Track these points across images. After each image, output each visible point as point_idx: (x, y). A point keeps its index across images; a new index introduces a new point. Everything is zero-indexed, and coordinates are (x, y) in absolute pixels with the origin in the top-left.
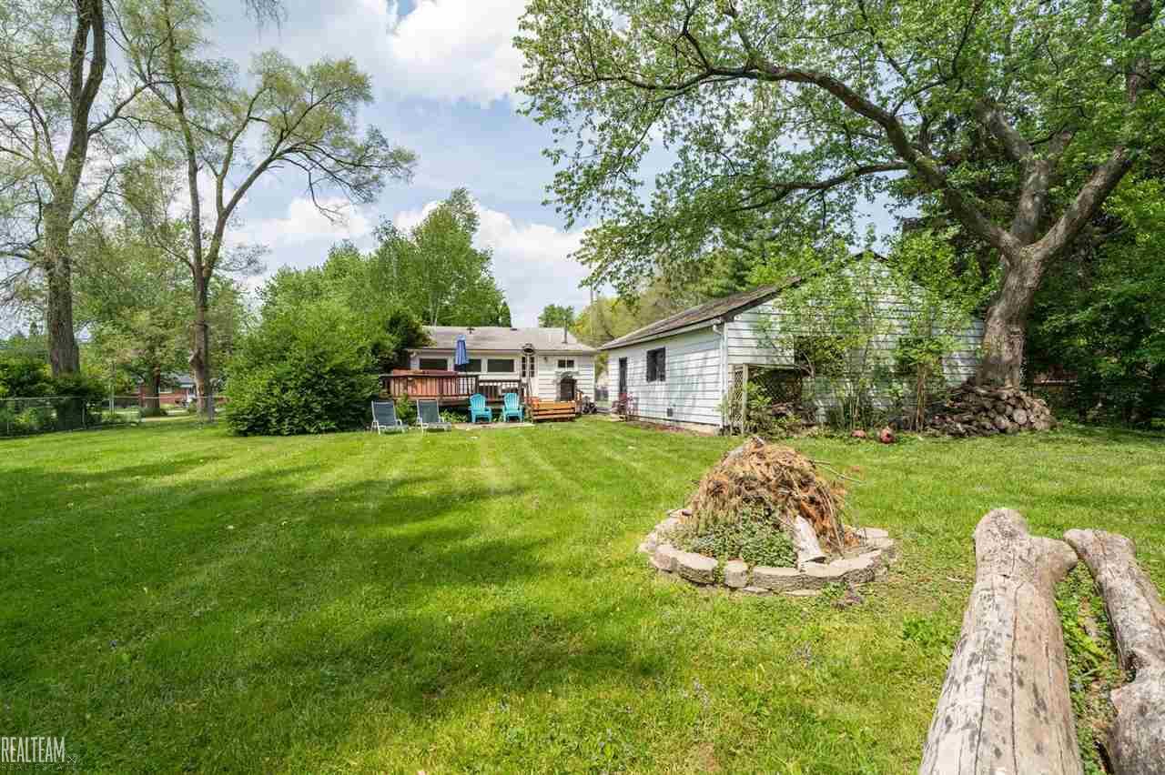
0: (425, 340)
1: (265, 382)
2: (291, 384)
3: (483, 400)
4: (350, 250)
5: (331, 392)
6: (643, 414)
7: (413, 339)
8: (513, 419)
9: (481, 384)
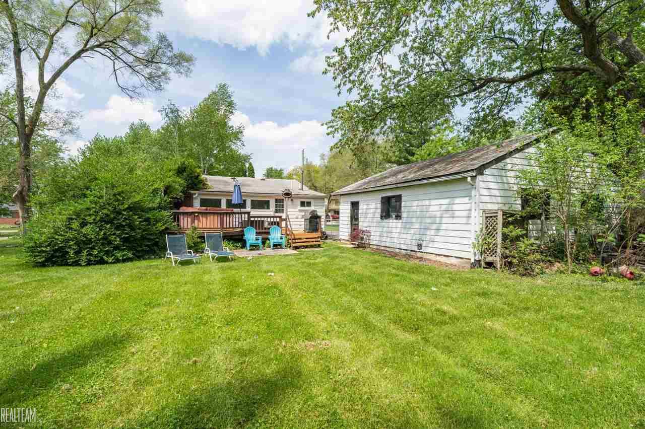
0: (204, 184)
1: (65, 217)
2: (90, 219)
3: (254, 231)
4: (144, 127)
5: (130, 226)
6: (374, 243)
7: (195, 183)
8: (277, 246)
9: (252, 219)
